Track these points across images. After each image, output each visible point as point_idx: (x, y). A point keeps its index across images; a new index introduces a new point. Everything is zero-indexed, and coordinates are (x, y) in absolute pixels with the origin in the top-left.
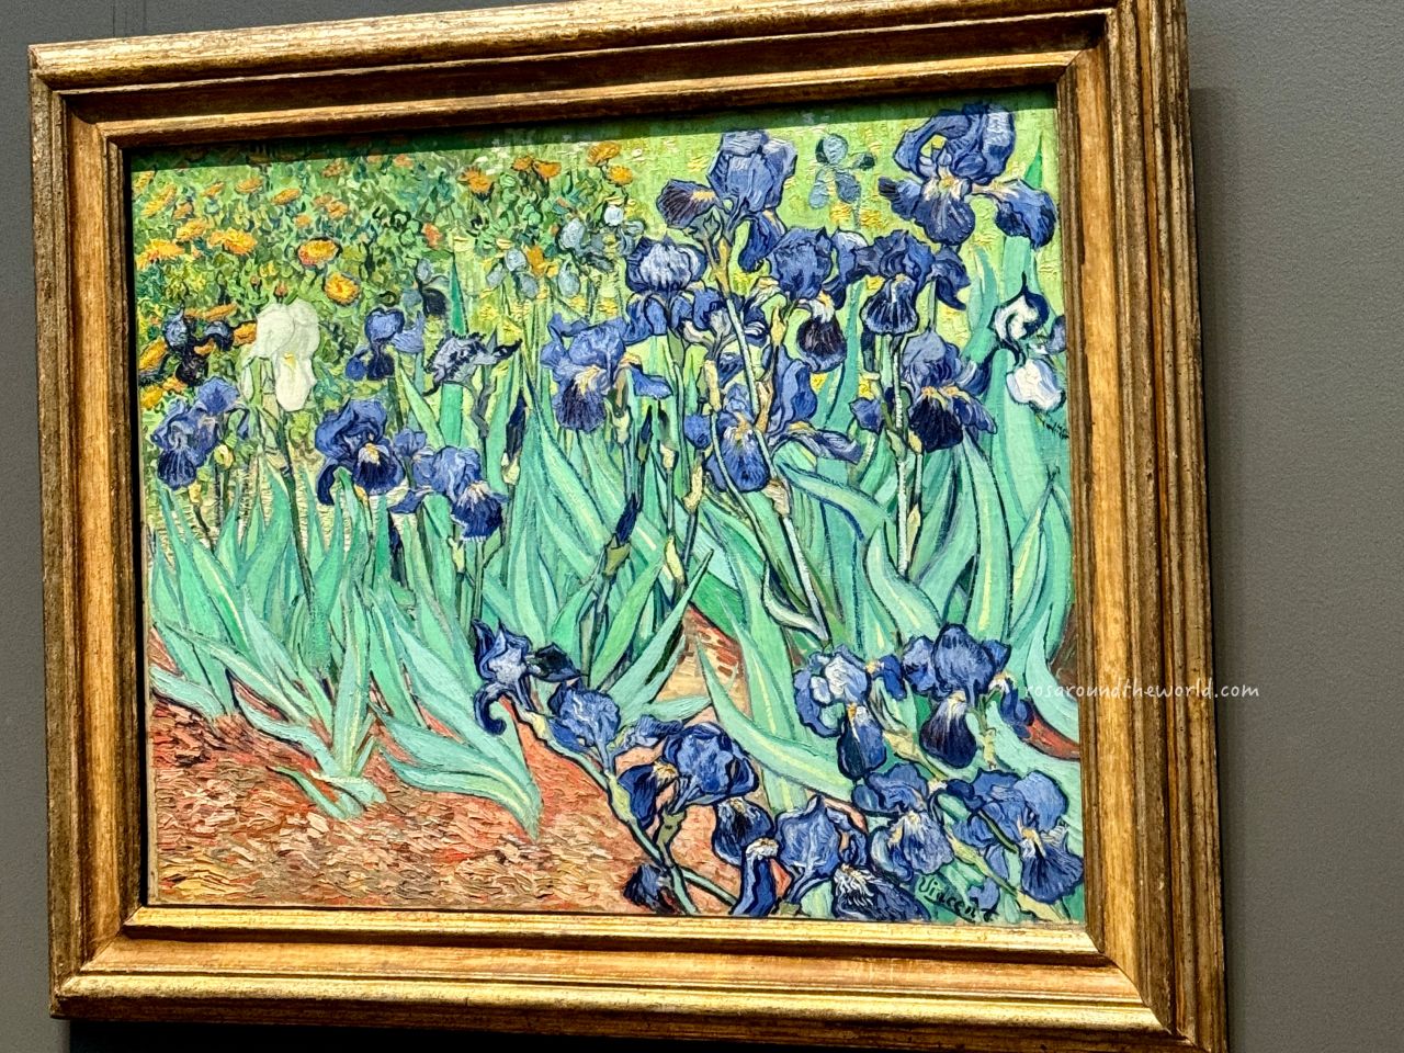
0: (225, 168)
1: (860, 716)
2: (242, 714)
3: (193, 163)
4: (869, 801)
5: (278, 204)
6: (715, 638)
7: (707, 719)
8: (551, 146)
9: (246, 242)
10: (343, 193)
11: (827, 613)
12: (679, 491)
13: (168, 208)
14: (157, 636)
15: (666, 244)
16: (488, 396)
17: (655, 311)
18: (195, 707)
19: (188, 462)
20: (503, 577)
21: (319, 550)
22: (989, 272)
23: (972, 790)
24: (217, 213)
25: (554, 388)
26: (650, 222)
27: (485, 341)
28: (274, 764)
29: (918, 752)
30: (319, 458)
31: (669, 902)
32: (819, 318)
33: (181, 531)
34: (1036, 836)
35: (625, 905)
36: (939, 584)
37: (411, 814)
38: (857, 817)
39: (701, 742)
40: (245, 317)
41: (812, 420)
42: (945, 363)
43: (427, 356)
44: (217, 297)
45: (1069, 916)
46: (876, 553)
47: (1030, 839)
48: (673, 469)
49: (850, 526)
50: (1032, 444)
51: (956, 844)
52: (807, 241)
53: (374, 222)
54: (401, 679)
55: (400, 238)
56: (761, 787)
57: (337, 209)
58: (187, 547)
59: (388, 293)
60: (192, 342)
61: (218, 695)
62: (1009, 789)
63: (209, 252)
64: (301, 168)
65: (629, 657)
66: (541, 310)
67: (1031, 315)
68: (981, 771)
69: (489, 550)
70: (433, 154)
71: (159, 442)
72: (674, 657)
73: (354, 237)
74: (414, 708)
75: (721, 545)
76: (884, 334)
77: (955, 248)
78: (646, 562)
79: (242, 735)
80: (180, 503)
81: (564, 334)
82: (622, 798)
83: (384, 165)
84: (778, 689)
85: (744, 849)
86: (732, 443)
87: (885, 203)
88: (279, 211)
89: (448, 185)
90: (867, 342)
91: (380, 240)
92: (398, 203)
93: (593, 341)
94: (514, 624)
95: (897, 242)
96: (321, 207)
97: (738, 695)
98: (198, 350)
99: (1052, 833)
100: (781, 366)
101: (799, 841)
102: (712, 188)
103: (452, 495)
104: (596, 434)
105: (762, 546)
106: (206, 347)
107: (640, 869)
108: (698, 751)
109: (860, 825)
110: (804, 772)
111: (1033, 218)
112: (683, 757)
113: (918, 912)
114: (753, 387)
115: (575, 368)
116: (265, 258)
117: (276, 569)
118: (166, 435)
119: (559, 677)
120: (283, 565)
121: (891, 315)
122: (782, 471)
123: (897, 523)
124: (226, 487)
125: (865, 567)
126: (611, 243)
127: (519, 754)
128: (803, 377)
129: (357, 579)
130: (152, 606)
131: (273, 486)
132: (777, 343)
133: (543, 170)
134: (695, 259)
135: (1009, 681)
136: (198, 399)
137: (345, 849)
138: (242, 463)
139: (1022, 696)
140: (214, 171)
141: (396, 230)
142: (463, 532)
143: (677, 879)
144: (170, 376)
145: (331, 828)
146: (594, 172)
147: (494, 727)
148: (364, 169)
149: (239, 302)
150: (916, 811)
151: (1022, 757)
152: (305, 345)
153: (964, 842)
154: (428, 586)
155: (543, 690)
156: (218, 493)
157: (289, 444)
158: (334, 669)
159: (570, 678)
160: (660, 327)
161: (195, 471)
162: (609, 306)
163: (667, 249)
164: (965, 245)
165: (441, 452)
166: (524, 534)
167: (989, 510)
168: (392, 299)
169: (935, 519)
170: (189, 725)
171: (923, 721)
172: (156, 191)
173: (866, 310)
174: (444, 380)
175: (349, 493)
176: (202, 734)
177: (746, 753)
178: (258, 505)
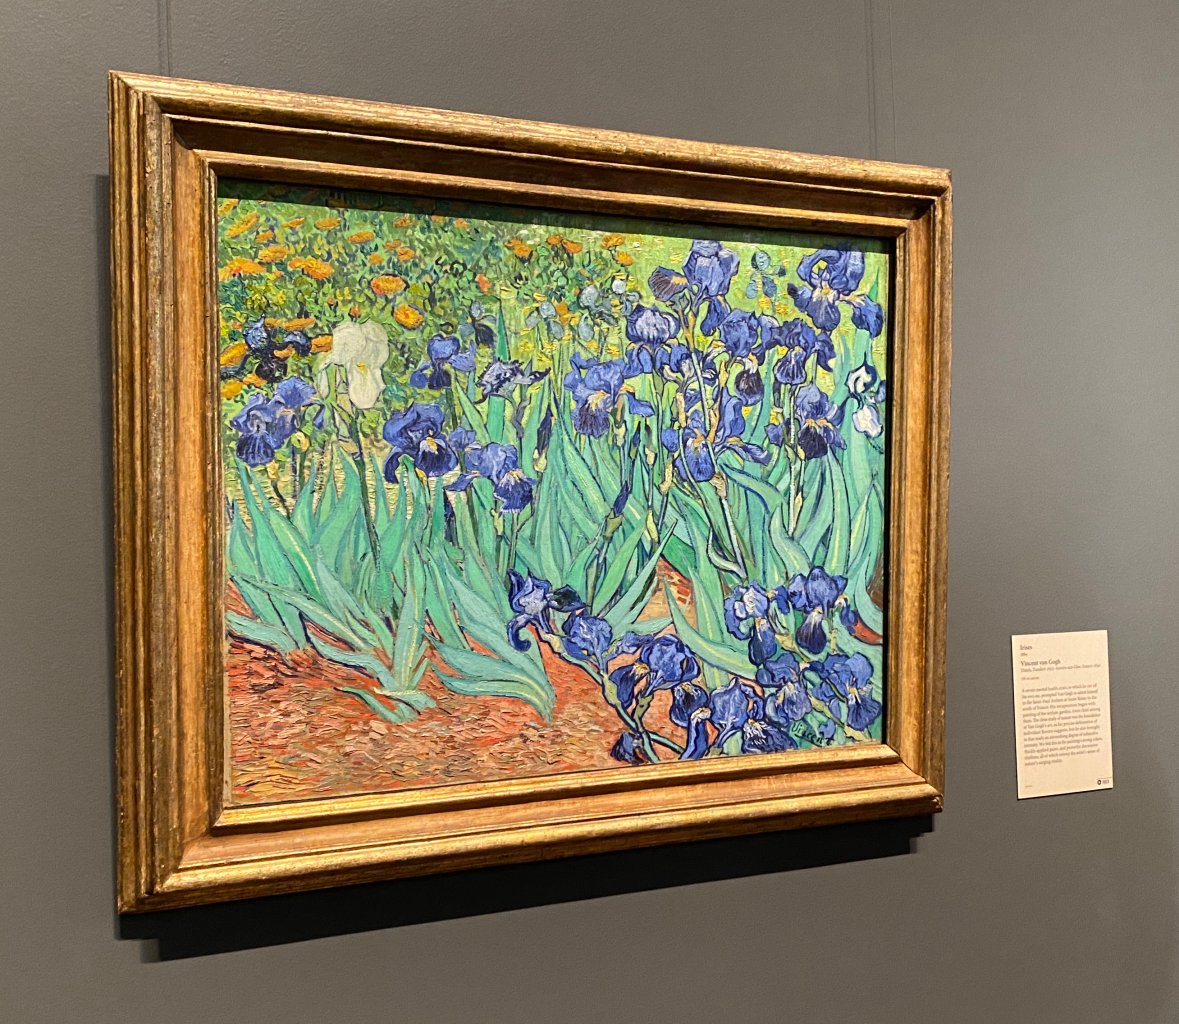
0: (306, 207)
1: (763, 625)
2: (314, 647)
3: (276, 198)
4: (766, 678)
5: (354, 242)
6: (676, 578)
7: (670, 632)
8: (576, 231)
9: (325, 269)
10: (411, 242)
11: (746, 561)
12: (657, 480)
13: (251, 233)
14: (234, 588)
15: (654, 311)
16: (525, 407)
17: (645, 356)
18: (269, 644)
19: (267, 446)
20: (532, 539)
21: (385, 518)
22: (847, 350)
23: (823, 667)
24: (298, 242)
25: (573, 405)
26: (643, 293)
27: (523, 367)
28: (340, 685)
29: (795, 645)
30: (386, 446)
31: (640, 756)
32: (749, 370)
33: (259, 501)
34: (856, 692)
35: (611, 762)
36: (810, 543)
37: (456, 714)
38: (758, 690)
39: (665, 647)
40: (321, 329)
41: (742, 436)
42: (820, 405)
43: (478, 374)
44: (297, 311)
45: (871, 737)
46: (776, 522)
47: (853, 694)
48: (653, 465)
49: (762, 505)
50: (865, 457)
51: (813, 700)
52: (744, 319)
53: (436, 268)
54: (451, 614)
55: (458, 283)
56: (701, 675)
57: (406, 253)
58: (265, 515)
59: (447, 324)
60: (271, 346)
61: (292, 633)
62: (843, 665)
63: (290, 275)
64: (376, 217)
65: (619, 593)
66: (565, 348)
67: (868, 378)
68: (828, 655)
69: (522, 519)
70: (485, 222)
71: (238, 427)
72: (649, 592)
73: (419, 278)
74: (461, 636)
75: (682, 516)
76: (786, 384)
77: (828, 333)
78: (633, 528)
79: (313, 664)
80: (258, 478)
81: (581, 367)
82: (611, 689)
83: (445, 225)
84: (714, 609)
85: (690, 716)
86: (692, 449)
87: (791, 300)
88: (354, 248)
89: (497, 247)
90: (776, 389)
91: (442, 282)
92: (456, 255)
93: (602, 373)
94: (539, 571)
95: (796, 326)
96: (391, 249)
97: (690, 615)
98: (277, 353)
99: (865, 689)
100: (724, 402)
101: (724, 708)
102: (686, 276)
103: (495, 479)
104: (602, 439)
105: (708, 517)
106: (285, 351)
107: (622, 737)
108: (663, 653)
109: (760, 694)
110: (728, 663)
111: (872, 319)
112: (653, 659)
113: (791, 744)
114: (707, 413)
115: (588, 392)
116: (341, 284)
117: (347, 532)
118: (245, 422)
119: (570, 608)
120: (353, 530)
121: (790, 372)
122: (723, 469)
123: (789, 504)
124: (301, 465)
125: (769, 531)
126: (616, 306)
127: (540, 664)
128: (737, 409)
129: (418, 540)
130: (229, 563)
131: (346, 468)
132: (722, 385)
133: (569, 246)
134: (672, 324)
135: (846, 600)
136: (278, 392)
137: (401, 745)
138: (318, 448)
139: (852, 608)
140: (295, 207)
141: (455, 276)
142: (503, 506)
143: (646, 740)
144: (250, 372)
145: (389, 729)
146: (606, 254)
147: (521, 645)
148: (429, 227)
149: (317, 317)
150: (792, 682)
151: (851, 645)
152: (377, 356)
153: (818, 699)
154: (474, 544)
155: (559, 618)
156: (295, 471)
157: (360, 435)
158: (396, 610)
159: (578, 609)
160: (648, 367)
161: (273, 452)
162: (614, 349)
163: (654, 315)
164: (834, 332)
165: (487, 446)
166: (549, 508)
167: (840, 496)
168: (450, 329)
169: (811, 500)
170: (264, 659)
171: (799, 626)
172: (240, 217)
173: (777, 368)
174: (491, 393)
175: (412, 475)
176: (275, 666)
177: (693, 653)
178: (332, 482)
